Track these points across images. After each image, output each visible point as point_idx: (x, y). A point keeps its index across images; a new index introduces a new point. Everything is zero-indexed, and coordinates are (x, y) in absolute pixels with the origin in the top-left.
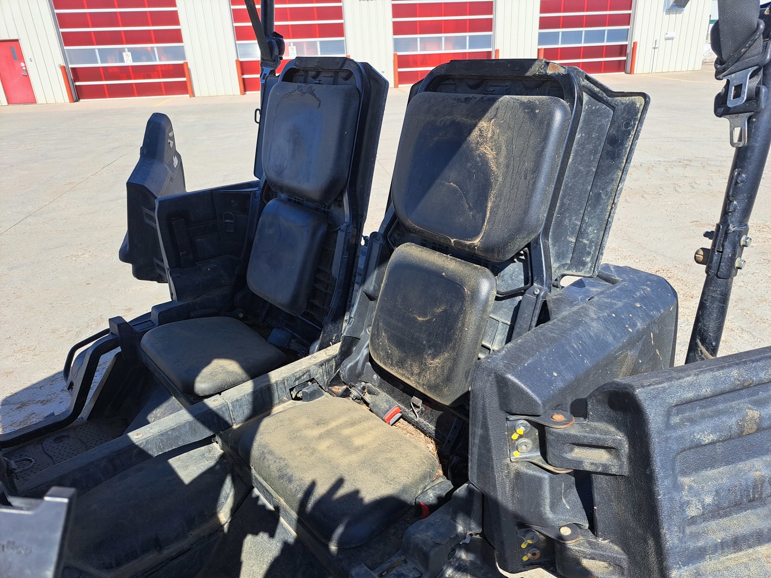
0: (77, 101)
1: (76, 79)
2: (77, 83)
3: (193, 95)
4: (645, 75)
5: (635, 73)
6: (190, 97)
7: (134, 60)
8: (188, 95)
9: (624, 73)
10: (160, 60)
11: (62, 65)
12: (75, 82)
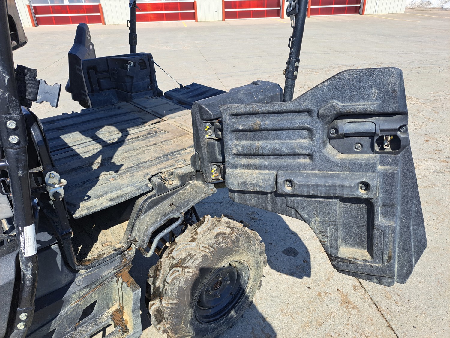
0: (37, 26)
1: (36, 13)
2: (37, 16)
3: (104, 24)
4: (371, 15)
5: (365, 14)
6: (103, 25)
7: (70, 2)
8: (102, 24)
9: (358, 14)
10: (85, 2)
11: (28, 4)
12: (35, 15)
